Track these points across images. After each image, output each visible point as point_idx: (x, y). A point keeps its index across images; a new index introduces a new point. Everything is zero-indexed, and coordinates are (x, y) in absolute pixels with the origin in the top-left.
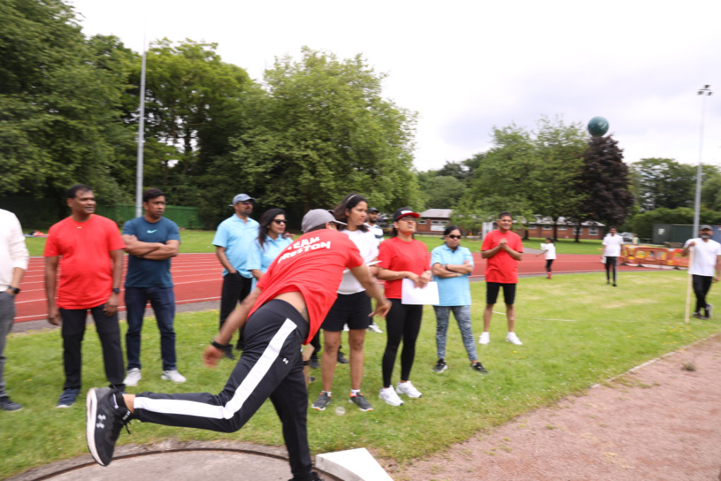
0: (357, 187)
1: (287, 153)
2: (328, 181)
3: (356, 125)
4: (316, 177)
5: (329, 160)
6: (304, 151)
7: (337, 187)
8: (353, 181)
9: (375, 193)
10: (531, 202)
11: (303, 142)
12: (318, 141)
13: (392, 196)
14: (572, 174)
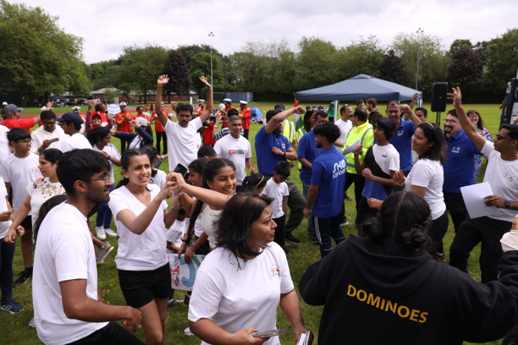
0: (48, 82)
1: (4, 66)
2: (32, 81)
3: (43, 50)
4: (23, 78)
5: (30, 70)
6: (13, 65)
7: (36, 83)
8: (45, 79)
9: (59, 85)
10: (141, 86)
11: (12, 60)
12: (21, 59)
13: (68, 86)
14: (159, 72)
